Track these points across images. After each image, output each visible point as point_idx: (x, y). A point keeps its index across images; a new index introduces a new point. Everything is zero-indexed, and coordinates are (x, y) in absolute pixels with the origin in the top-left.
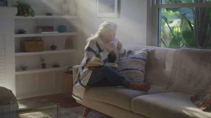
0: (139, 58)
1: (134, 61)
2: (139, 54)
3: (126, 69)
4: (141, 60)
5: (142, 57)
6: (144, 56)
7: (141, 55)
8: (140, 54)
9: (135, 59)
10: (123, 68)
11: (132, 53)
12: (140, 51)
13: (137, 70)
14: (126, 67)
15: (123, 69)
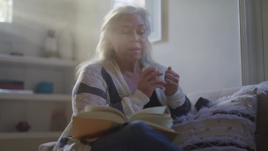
0: (233, 113)
1: (219, 120)
2: (233, 101)
3: (196, 145)
4: (241, 118)
5: (242, 108)
6: (247, 106)
7: (238, 105)
8: (234, 103)
9: (223, 116)
10: (188, 141)
11: (210, 104)
12: (233, 96)
13: (232, 144)
14: (196, 139)
15: (189, 146)
